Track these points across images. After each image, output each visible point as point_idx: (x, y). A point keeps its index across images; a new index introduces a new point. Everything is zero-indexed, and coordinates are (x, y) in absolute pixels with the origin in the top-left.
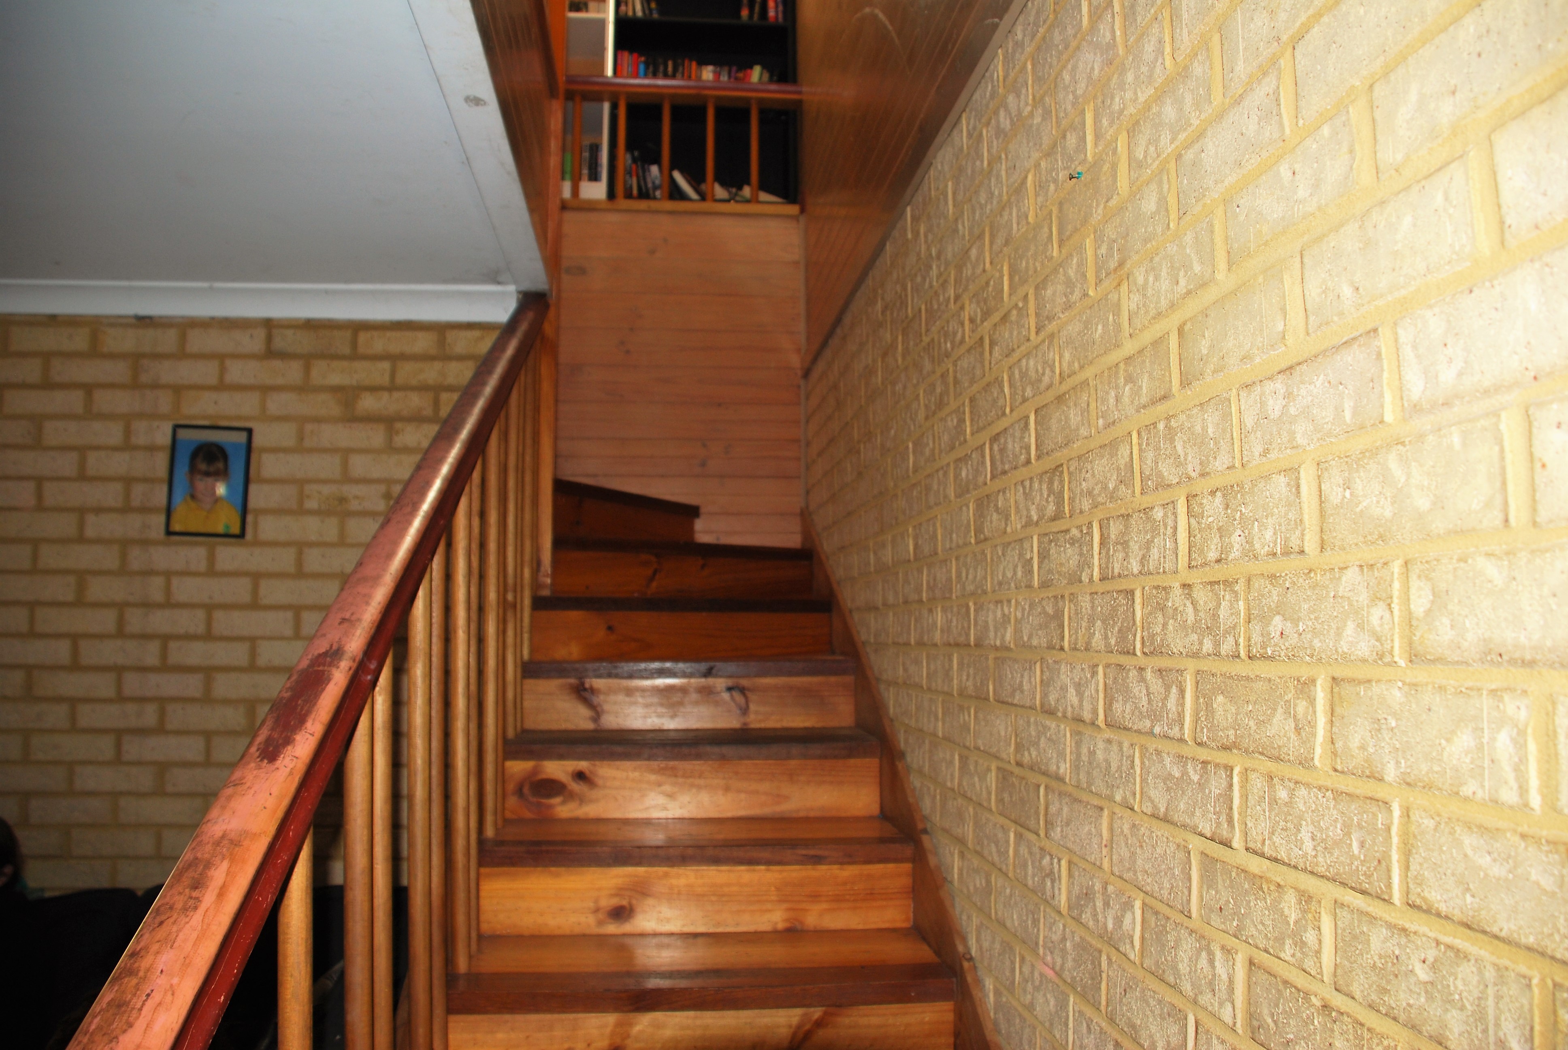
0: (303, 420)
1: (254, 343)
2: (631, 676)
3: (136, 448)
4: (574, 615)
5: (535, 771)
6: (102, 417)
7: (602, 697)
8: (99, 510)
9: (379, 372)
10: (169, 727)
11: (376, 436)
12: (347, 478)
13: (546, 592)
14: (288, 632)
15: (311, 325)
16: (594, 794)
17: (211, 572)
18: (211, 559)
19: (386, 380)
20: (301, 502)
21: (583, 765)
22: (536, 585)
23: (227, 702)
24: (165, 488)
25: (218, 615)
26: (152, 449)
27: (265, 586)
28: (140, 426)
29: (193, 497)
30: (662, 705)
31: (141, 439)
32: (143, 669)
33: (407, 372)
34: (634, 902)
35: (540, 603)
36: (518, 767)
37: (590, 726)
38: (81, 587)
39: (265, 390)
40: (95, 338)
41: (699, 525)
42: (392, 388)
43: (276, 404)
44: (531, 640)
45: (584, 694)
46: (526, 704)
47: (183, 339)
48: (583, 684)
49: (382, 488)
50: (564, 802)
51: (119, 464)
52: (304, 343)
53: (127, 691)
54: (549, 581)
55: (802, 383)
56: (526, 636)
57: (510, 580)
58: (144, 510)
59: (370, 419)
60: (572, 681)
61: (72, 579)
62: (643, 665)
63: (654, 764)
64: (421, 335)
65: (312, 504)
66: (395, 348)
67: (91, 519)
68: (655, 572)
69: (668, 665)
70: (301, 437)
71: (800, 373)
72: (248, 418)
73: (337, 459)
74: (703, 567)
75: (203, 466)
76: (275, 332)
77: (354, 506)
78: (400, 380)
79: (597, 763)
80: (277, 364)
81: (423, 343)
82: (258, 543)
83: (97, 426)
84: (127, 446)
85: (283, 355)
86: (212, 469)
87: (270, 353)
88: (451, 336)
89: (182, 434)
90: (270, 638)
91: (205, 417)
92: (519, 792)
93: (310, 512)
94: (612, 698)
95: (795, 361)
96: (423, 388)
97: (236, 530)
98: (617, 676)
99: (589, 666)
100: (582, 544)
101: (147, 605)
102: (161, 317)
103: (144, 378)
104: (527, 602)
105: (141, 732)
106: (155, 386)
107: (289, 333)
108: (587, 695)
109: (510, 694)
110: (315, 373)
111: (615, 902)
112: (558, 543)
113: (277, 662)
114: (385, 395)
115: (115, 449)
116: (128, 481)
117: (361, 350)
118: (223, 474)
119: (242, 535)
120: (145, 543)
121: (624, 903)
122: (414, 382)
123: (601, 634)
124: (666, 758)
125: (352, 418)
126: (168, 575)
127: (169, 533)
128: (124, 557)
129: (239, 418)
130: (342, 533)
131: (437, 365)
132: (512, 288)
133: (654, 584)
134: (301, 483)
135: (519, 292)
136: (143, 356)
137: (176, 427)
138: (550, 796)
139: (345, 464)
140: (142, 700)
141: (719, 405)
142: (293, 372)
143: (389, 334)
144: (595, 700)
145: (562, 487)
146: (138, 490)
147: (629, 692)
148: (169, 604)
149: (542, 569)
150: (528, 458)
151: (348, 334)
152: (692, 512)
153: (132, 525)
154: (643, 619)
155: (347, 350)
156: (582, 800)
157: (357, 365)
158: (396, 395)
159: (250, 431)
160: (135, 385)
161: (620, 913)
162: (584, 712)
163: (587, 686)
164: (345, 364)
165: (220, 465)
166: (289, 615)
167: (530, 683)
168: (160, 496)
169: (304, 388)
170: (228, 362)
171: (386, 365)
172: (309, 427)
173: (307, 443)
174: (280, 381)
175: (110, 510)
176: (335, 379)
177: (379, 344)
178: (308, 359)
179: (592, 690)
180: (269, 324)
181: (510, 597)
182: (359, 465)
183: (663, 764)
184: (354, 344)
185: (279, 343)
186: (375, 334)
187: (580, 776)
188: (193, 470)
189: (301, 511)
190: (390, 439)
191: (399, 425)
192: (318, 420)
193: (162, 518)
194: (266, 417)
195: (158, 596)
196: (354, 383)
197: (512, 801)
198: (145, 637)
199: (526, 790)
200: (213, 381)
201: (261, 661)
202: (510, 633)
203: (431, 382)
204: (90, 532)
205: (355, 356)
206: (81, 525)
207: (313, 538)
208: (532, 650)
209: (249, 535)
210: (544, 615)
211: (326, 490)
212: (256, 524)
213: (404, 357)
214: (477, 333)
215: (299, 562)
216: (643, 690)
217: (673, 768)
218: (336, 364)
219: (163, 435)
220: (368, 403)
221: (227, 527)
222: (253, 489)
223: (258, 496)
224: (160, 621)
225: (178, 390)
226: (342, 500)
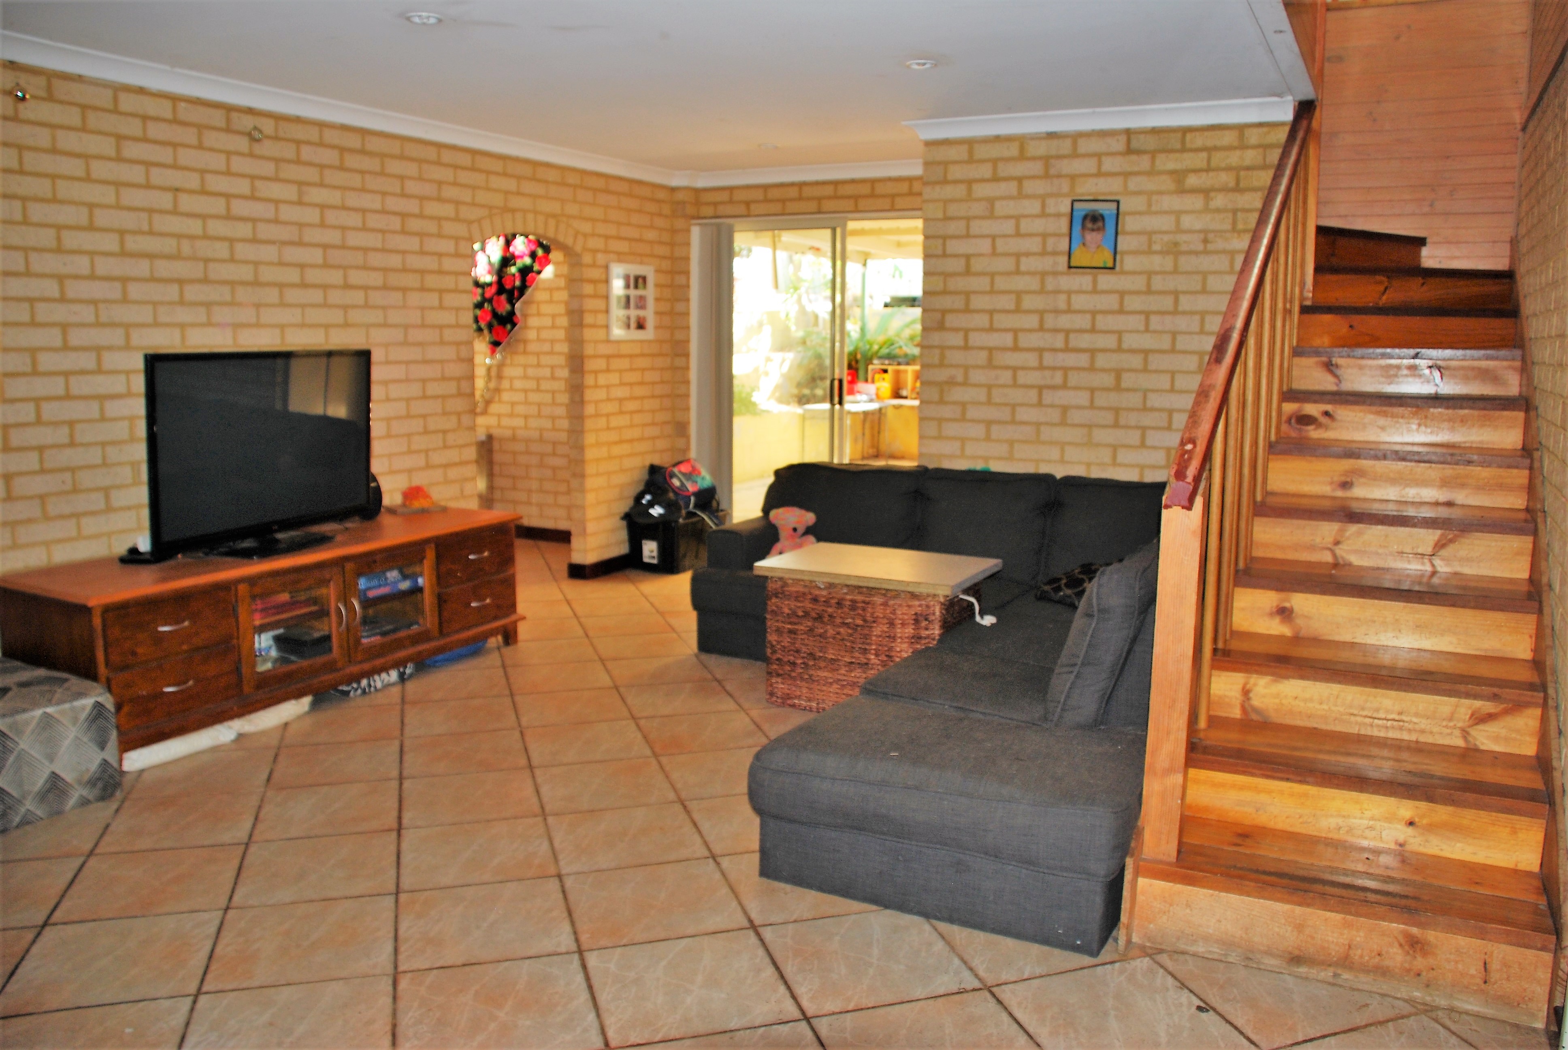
0: (1150, 194)
1: (1118, 145)
2: (1362, 358)
3: (1049, 215)
4: (1327, 318)
5: (1299, 410)
6: (1028, 197)
7: (1343, 370)
8: (1028, 254)
9: (1199, 161)
10: (1069, 385)
11: (1197, 202)
12: (1179, 230)
13: (1308, 303)
14: (1142, 328)
15: (1155, 131)
16: (1334, 425)
17: (1095, 291)
18: (1095, 282)
19: (1204, 165)
20: (1150, 245)
21: (1329, 408)
22: (1302, 298)
23: (1103, 370)
24: (1067, 240)
25: (1099, 317)
26: (1058, 215)
27: (1127, 299)
28: (1050, 202)
29: (1084, 244)
30: (1382, 376)
31: (1050, 210)
32: (1054, 350)
33: (1218, 159)
34: (1354, 480)
35: (1305, 310)
36: (1289, 408)
37: (1334, 388)
38: (1018, 302)
39: (1126, 175)
40: (1022, 149)
41: (1425, 252)
42: (1208, 170)
43: (1134, 183)
44: (1298, 333)
45: (1331, 368)
46: (1294, 373)
47: (1075, 144)
48: (1331, 361)
49: (1202, 236)
50: (1315, 429)
51: (1038, 225)
52: (1151, 143)
53: (1045, 363)
54: (1310, 295)
55: (1520, 134)
56: (1295, 331)
57: (1288, 296)
58: (1055, 253)
59: (1194, 191)
60: (1324, 359)
61: (1013, 296)
62: (1371, 350)
63: (1374, 408)
64: (1227, 132)
65: (1156, 247)
66: (1209, 143)
67: (1023, 260)
68: (1386, 289)
69: (1389, 350)
70: (1150, 205)
71: (1519, 127)
72: (1116, 194)
73: (1173, 218)
74: (1423, 284)
75: (1089, 225)
76: (1132, 136)
77: (1184, 248)
78: (1213, 164)
79: (1338, 406)
80: (1134, 157)
81: (1229, 138)
82: (1123, 272)
83: (1026, 202)
84: (1043, 214)
85: (1139, 152)
86: (1095, 227)
87: (1130, 151)
88: (1247, 132)
89: (1077, 205)
90: (1131, 332)
91: (1089, 195)
92: (1289, 421)
93: (1156, 252)
94: (1349, 371)
95: (1518, 118)
96: (1229, 169)
97: (1110, 264)
98: (1354, 357)
99: (1336, 350)
100: (1335, 270)
101: (1057, 312)
102: (1062, 132)
103: (1052, 171)
104: (1296, 309)
105: (1053, 387)
106: (1059, 176)
107: (1142, 137)
108: (1333, 369)
109: (1286, 365)
110: (1158, 162)
111: (1343, 479)
112: (1318, 270)
113: (1135, 346)
114: (1204, 175)
115: (1037, 216)
116: (1044, 236)
117: (1188, 145)
118: (1102, 229)
119: (1113, 268)
120: (1055, 274)
121: (1349, 480)
122: (1223, 165)
123: (1344, 330)
124: (1381, 405)
125: (1182, 190)
126: (1069, 293)
127: (1070, 267)
128: (1043, 282)
129: (1111, 194)
130: (1176, 265)
131: (1238, 153)
132: (1290, 98)
133: (1384, 298)
134: (1150, 234)
135: (1294, 101)
136: (1052, 157)
137: (1073, 202)
138: (1307, 424)
139: (1178, 222)
140: (1054, 368)
141: (1448, 157)
142: (1144, 162)
143: (1206, 133)
144: (1339, 372)
145: (1321, 231)
146: (1050, 241)
147: (1361, 368)
148: (1069, 311)
149: (1307, 287)
150: (1300, 216)
151: (1179, 135)
152: (1421, 242)
153: (1046, 263)
154: (1374, 322)
155: (1178, 146)
156: (1327, 428)
157: (1186, 155)
158: (1211, 174)
159: (1118, 202)
160: (1047, 176)
161: (1346, 485)
162: (1330, 378)
163: (1334, 362)
164: (1178, 155)
165: (1100, 224)
166: (1142, 317)
167: (1296, 360)
168: (1064, 245)
169: (1151, 173)
170: (1104, 158)
171: (1204, 155)
172: (1155, 197)
173: (1154, 208)
174: (1136, 169)
175: (1035, 254)
176: (1171, 166)
177: (1199, 141)
178: (1153, 154)
179: (1337, 366)
180: (1128, 132)
181: (1288, 306)
182: (1187, 221)
183: (1379, 409)
184: (1183, 142)
185: (1134, 144)
186: (1197, 134)
187: (1326, 414)
188: (1084, 227)
189: (1150, 252)
190: (1207, 204)
191: (1212, 194)
192: (1160, 193)
193: (1066, 258)
194: (1127, 192)
195: (1062, 306)
196: (1184, 168)
197: (1284, 427)
198: (1056, 331)
199: (1293, 421)
200: (1094, 170)
201: (1125, 346)
202: (1287, 327)
203: (1234, 164)
204: (1023, 268)
205: (1184, 150)
206: (1018, 264)
207: (1158, 269)
208: (1298, 342)
209: (1118, 268)
210: (1307, 317)
211: (1166, 238)
212: (1122, 261)
213: (1216, 148)
214: (1265, 130)
215: (1149, 285)
216: (1371, 367)
217: (1385, 412)
218: (1171, 156)
219: (1064, 207)
220: (1192, 181)
221: (1105, 262)
222: (1120, 238)
223: (1124, 243)
224: (1064, 321)
225: (1073, 178)
226: (1176, 244)
